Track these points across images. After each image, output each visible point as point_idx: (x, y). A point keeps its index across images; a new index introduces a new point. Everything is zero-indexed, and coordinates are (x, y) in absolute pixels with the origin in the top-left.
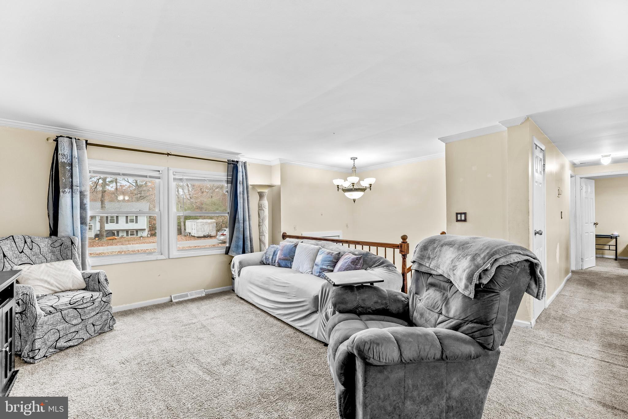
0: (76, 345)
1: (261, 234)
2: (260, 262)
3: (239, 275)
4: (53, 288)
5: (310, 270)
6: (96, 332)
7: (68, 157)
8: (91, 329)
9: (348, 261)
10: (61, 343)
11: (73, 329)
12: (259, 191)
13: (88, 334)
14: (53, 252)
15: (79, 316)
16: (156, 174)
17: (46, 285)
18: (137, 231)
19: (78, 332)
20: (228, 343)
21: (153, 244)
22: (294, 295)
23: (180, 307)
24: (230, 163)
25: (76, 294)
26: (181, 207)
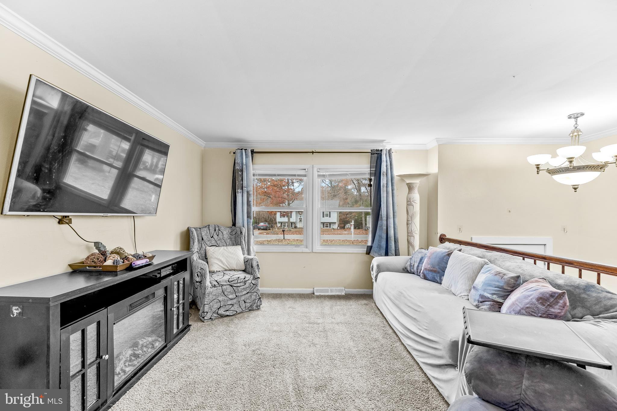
0: (232, 316)
1: (410, 234)
2: (403, 269)
3: (376, 280)
4: (224, 267)
5: (467, 294)
6: (247, 308)
7: (240, 165)
8: (243, 305)
9: (531, 295)
10: (221, 311)
11: (230, 302)
12: (408, 182)
13: (240, 309)
14: (231, 239)
15: (234, 293)
16: (302, 172)
17: (220, 264)
18: (330, 223)
19: (233, 305)
20: (336, 362)
21: (340, 235)
22: (426, 328)
23: (318, 301)
24: (373, 153)
25: (235, 274)
26: (362, 203)
